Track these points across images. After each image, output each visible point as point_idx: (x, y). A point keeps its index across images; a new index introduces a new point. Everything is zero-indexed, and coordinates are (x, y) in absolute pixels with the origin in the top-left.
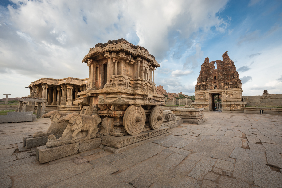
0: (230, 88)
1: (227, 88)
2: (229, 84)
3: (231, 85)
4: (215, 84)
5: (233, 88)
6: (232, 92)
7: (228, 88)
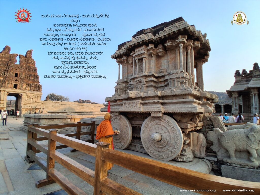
0: (32, 90)
1: (28, 90)
2: (31, 86)
3: (34, 88)
4: (16, 82)
5: (35, 90)
6: (34, 95)
7: (30, 90)
